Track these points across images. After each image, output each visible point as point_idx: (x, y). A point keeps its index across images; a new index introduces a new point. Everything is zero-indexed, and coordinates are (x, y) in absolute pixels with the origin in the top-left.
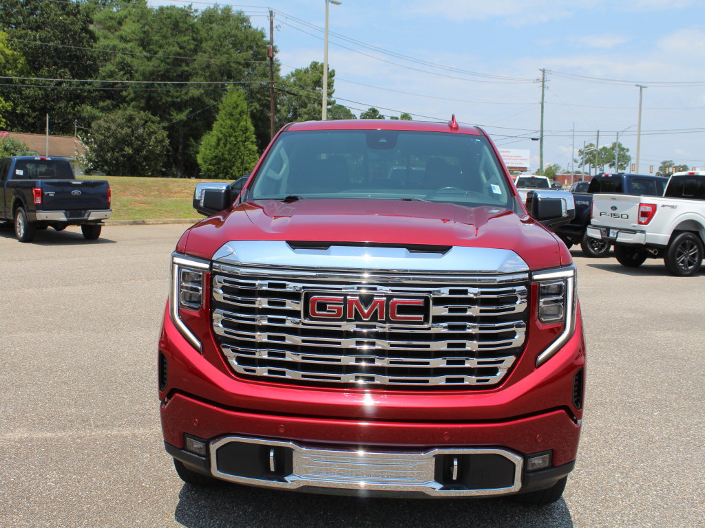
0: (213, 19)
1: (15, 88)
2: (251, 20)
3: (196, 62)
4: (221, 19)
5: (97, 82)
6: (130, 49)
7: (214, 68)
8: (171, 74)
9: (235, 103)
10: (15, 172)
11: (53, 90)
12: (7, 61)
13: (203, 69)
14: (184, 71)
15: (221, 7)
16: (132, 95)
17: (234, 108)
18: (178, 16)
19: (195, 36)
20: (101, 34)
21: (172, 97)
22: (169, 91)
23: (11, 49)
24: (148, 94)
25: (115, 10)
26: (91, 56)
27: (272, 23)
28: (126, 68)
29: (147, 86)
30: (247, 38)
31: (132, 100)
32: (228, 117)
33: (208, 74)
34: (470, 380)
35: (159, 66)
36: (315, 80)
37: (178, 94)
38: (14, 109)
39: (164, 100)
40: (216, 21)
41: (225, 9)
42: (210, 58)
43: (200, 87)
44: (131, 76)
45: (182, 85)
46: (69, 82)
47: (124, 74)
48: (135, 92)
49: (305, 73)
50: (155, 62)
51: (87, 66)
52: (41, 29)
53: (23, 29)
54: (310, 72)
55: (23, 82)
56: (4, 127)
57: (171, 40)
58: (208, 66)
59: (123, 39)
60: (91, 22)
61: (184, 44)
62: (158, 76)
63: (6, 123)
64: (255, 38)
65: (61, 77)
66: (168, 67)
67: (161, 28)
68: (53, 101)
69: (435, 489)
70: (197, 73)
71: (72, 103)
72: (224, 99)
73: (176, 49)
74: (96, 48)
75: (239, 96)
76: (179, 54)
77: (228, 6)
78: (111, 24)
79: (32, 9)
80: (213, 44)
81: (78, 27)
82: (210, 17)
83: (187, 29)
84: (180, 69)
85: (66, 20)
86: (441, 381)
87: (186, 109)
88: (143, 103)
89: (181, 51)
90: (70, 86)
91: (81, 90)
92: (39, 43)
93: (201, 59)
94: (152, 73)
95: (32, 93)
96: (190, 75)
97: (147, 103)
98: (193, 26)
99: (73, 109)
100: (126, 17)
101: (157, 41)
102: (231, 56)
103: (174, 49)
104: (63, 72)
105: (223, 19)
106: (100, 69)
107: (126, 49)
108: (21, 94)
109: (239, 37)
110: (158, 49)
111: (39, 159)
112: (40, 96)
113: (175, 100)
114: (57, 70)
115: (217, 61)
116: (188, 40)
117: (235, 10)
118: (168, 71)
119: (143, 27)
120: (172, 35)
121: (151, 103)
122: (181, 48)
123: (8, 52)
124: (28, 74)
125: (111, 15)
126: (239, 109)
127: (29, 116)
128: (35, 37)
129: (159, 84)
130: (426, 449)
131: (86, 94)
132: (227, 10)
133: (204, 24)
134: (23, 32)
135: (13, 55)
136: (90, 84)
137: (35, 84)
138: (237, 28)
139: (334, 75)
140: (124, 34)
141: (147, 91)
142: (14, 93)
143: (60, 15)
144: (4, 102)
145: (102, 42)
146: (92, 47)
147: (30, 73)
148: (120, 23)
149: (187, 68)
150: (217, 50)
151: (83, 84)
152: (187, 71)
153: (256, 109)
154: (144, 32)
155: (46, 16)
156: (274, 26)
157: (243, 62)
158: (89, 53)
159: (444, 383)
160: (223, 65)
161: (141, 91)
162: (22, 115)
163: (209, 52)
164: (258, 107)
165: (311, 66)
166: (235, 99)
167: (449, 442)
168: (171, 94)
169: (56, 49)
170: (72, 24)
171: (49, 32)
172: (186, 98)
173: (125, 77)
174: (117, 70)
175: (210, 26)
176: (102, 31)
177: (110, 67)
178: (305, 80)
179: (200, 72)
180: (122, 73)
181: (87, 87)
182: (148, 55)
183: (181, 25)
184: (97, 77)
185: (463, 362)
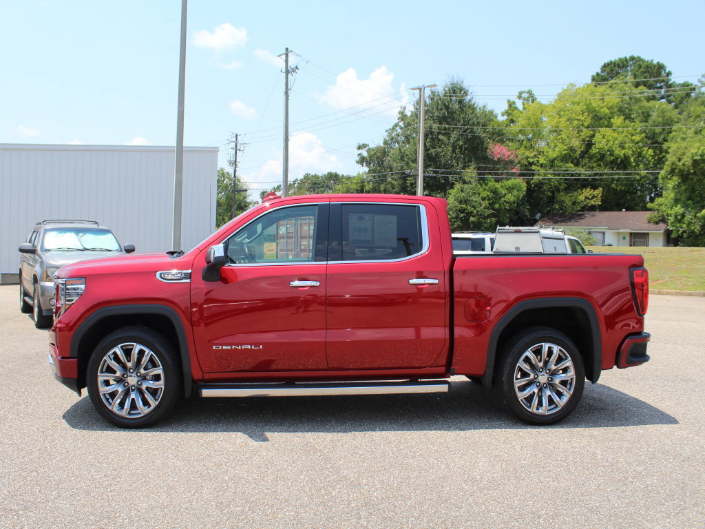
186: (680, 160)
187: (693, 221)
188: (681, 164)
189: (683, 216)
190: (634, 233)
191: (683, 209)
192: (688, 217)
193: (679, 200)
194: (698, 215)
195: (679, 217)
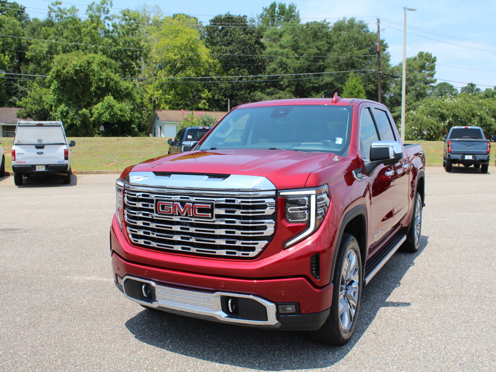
0: (342, 28)
1: (214, 83)
2: (369, 26)
3: (329, 59)
4: (347, 28)
5: (265, 76)
6: (286, 53)
7: (342, 62)
8: (312, 68)
9: (355, 85)
10: (187, 137)
11: (237, 83)
12: (210, 67)
13: (334, 63)
14: (321, 65)
15: (348, 19)
16: (286, 84)
17: (353, 89)
18: (317, 28)
19: (328, 40)
20: (268, 44)
21: (313, 83)
22: (310, 80)
23: (213, 59)
24: (297, 82)
25: (279, 28)
26: (262, 60)
27: (379, 27)
28: (283, 66)
29: (297, 77)
30: (365, 40)
31: (287, 87)
32: (349, 95)
33: (337, 66)
34: (239, 254)
35: (304, 63)
36: (420, 65)
37: (316, 81)
38: (213, 97)
39: (307, 86)
40: (344, 29)
41: (350, 20)
42: (339, 55)
43: (332, 76)
44: (286, 71)
45: (320, 75)
46: (247, 77)
47: (282, 70)
48: (288, 82)
49: (414, 60)
50: (301, 61)
51: (259, 66)
52: (231, 44)
53: (220, 46)
54: (418, 59)
55: (219, 79)
56: (208, 108)
57: (312, 45)
58: (338, 61)
59: (282, 47)
60: (262, 37)
61: (321, 47)
62: (304, 70)
63: (209, 106)
64: (371, 39)
65: (242, 74)
66: (310, 63)
67: (306, 37)
68: (237, 90)
69: (222, 316)
70: (330, 66)
71: (249, 91)
72: (346, 83)
73: (316, 50)
74: (264, 54)
75: (357, 81)
76: (317, 54)
77: (353, 18)
78: (275, 37)
79: (225, 33)
80: (340, 45)
81: (252, 42)
82: (339, 27)
83: (323, 37)
84: (318, 64)
85: (245, 37)
86: (223, 252)
87: (322, 91)
88: (293, 88)
89: (319, 52)
90: (247, 80)
91: (254, 82)
92: (228, 54)
93: (332, 56)
94: (300, 68)
95: (224, 85)
96: (325, 67)
97: (297, 89)
98: (327, 34)
99: (249, 95)
100: (284, 32)
101: (303, 46)
102: (353, 53)
103: (314, 50)
104: (243, 71)
105: (349, 27)
106: (267, 67)
107: (283, 53)
108: (218, 87)
109: (359, 39)
110: (303, 52)
111: (202, 128)
112: (229, 87)
113: (315, 85)
114: (239, 70)
115: (343, 57)
116: (323, 44)
117: (357, 20)
118: (310, 66)
119: (294, 38)
120: (313, 41)
121: (299, 88)
122: (319, 49)
123: (211, 61)
124: (223, 74)
125: (275, 31)
126: (357, 90)
127: (223, 101)
128: (226, 50)
129: (304, 75)
130: (213, 292)
131: (257, 84)
132: (352, 21)
133: (335, 31)
134: (219, 47)
135: (214, 63)
136: (261, 78)
137: (226, 80)
138: (359, 32)
139: (435, 61)
140: (282, 43)
141: (296, 80)
142: (214, 86)
143: (242, 34)
144: (208, 92)
145: (268, 50)
146: (262, 53)
147: (224, 73)
148: (281, 36)
149: (322, 63)
150: (343, 50)
151: (256, 78)
152: (323, 65)
153: (371, 88)
154: (295, 41)
155: (233, 36)
156: (380, 29)
157: (362, 56)
158: (260, 58)
159: (225, 254)
160: (348, 60)
161: (293, 80)
162: (218, 100)
163: (338, 51)
164: (373, 87)
165: (418, 55)
166: (354, 83)
167: (223, 288)
168: (311, 81)
169: (239, 57)
170: (249, 39)
171: (235, 46)
172: (322, 83)
173: (283, 72)
174: (277, 67)
175: (339, 32)
176: (269, 42)
177: (273, 65)
178: (413, 66)
179: (332, 65)
180: (281, 69)
181: (259, 80)
182: (298, 56)
183: (319, 34)
184: (265, 73)
185: (234, 243)
186: (64, 68)
187: (75, 117)
188: (65, 71)
189: (67, 113)
190: (6, 126)
191: (67, 108)
192: (71, 114)
193: (62, 100)
194: (79, 112)
195: (64, 114)
